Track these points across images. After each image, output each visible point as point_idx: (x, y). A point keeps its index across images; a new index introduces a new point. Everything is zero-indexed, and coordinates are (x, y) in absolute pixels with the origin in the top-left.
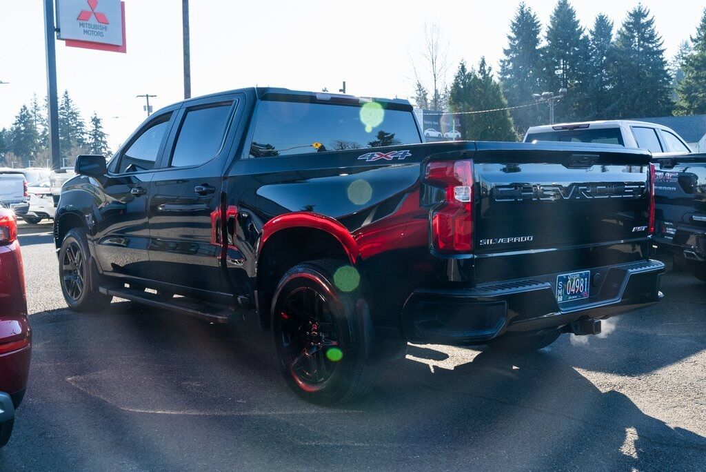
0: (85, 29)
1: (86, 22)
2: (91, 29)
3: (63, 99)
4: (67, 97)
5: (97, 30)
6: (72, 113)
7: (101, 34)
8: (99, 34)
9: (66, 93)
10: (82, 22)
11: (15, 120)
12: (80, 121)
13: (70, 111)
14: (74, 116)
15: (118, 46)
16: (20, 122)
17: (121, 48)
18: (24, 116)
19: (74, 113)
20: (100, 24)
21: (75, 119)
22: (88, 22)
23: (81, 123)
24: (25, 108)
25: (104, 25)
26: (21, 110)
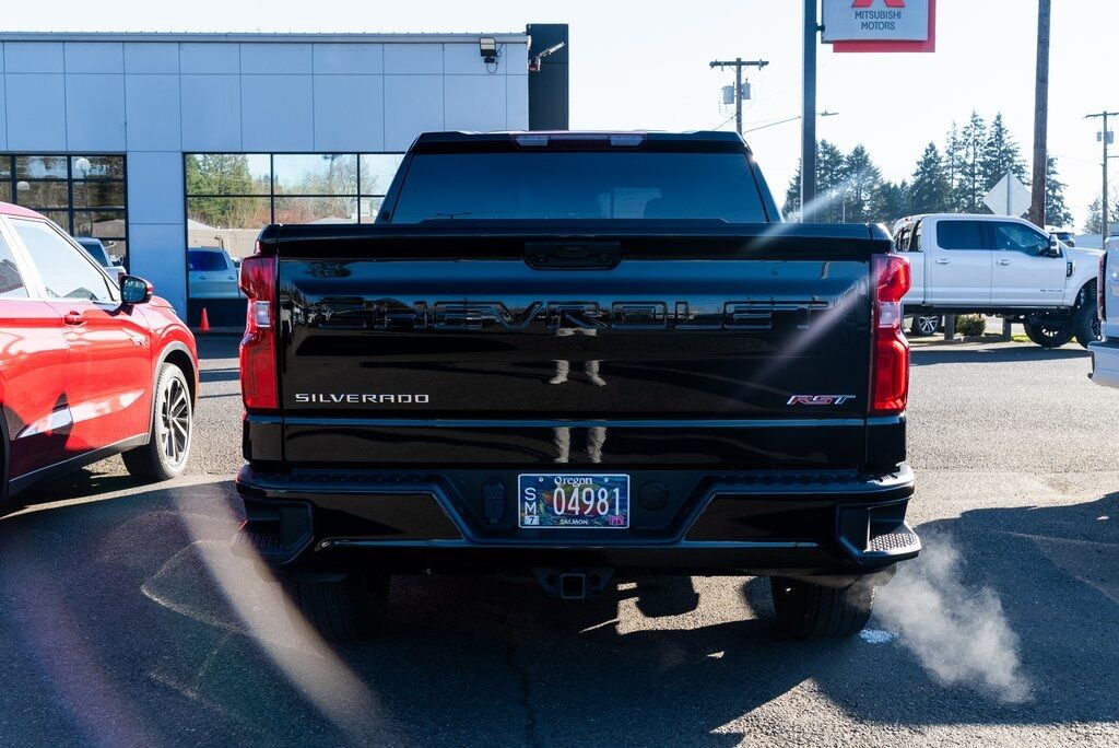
0: (865, 21)
1: (865, 9)
2: (874, 20)
3: (993, 129)
4: (998, 125)
5: (884, 20)
6: (1005, 151)
7: (891, 26)
8: (886, 25)
9: (999, 118)
10: (859, 10)
11: (916, 168)
12: (1019, 164)
13: (1002, 148)
14: (1010, 155)
15: (922, 42)
16: (924, 171)
17: (925, 44)
18: (931, 161)
19: (1010, 152)
20: (888, 9)
21: (1011, 161)
22: (869, 9)
23: (1020, 167)
24: (932, 147)
25: (896, 10)
26: (927, 151)
